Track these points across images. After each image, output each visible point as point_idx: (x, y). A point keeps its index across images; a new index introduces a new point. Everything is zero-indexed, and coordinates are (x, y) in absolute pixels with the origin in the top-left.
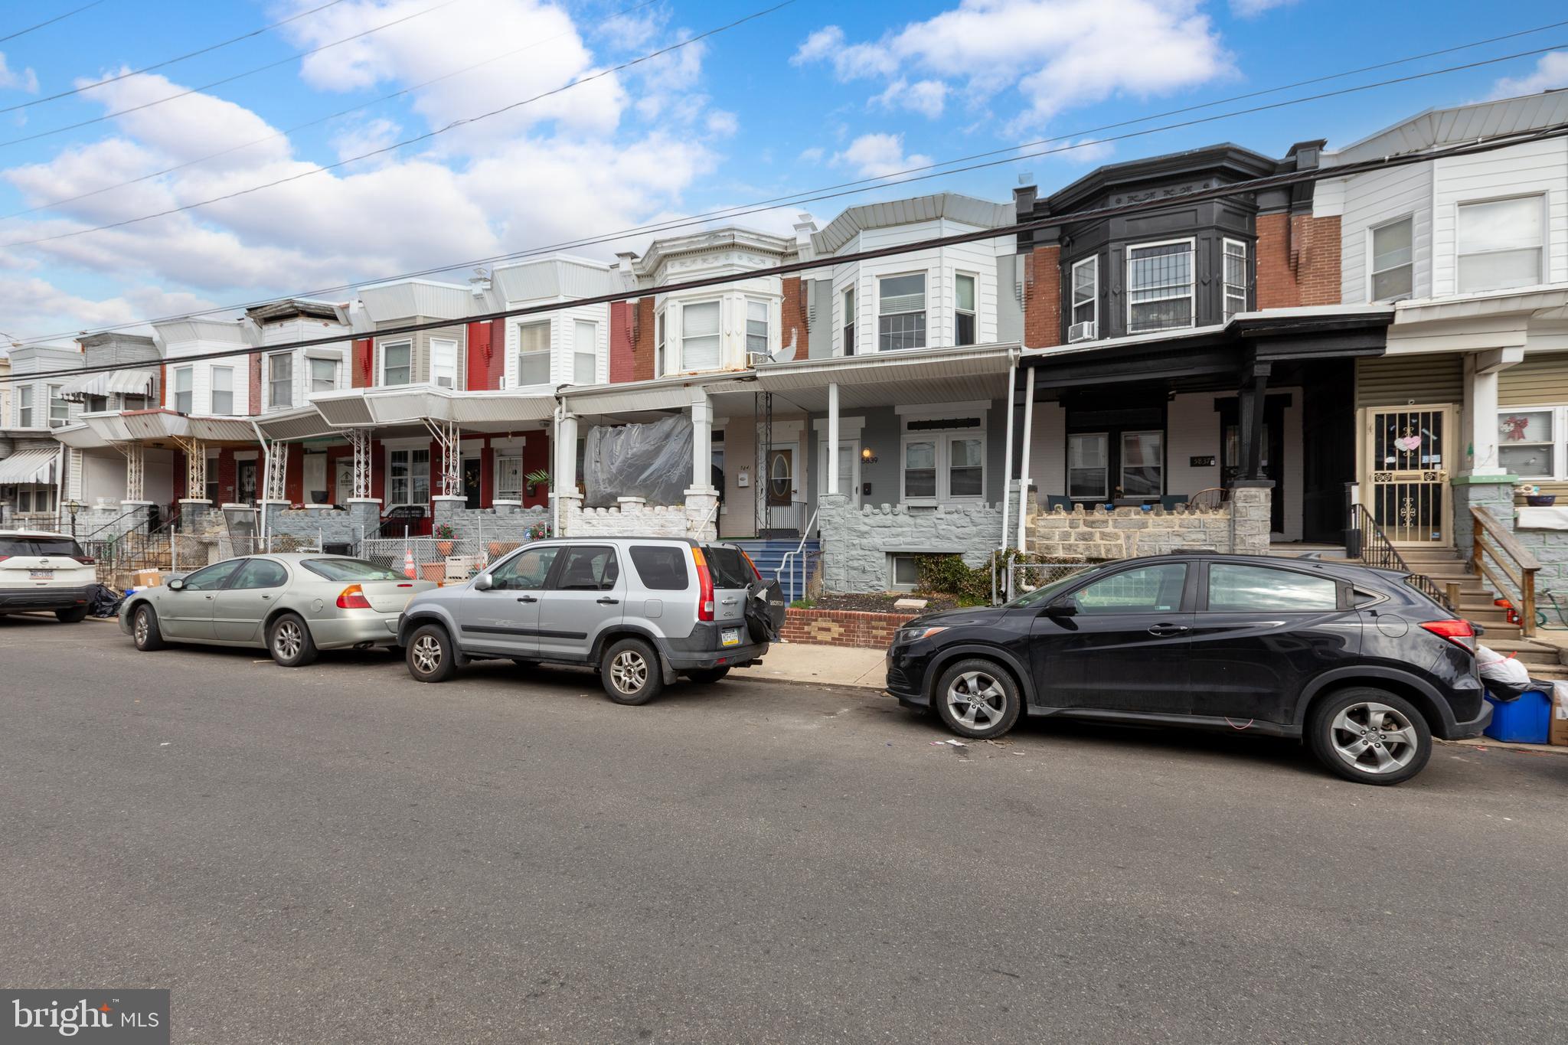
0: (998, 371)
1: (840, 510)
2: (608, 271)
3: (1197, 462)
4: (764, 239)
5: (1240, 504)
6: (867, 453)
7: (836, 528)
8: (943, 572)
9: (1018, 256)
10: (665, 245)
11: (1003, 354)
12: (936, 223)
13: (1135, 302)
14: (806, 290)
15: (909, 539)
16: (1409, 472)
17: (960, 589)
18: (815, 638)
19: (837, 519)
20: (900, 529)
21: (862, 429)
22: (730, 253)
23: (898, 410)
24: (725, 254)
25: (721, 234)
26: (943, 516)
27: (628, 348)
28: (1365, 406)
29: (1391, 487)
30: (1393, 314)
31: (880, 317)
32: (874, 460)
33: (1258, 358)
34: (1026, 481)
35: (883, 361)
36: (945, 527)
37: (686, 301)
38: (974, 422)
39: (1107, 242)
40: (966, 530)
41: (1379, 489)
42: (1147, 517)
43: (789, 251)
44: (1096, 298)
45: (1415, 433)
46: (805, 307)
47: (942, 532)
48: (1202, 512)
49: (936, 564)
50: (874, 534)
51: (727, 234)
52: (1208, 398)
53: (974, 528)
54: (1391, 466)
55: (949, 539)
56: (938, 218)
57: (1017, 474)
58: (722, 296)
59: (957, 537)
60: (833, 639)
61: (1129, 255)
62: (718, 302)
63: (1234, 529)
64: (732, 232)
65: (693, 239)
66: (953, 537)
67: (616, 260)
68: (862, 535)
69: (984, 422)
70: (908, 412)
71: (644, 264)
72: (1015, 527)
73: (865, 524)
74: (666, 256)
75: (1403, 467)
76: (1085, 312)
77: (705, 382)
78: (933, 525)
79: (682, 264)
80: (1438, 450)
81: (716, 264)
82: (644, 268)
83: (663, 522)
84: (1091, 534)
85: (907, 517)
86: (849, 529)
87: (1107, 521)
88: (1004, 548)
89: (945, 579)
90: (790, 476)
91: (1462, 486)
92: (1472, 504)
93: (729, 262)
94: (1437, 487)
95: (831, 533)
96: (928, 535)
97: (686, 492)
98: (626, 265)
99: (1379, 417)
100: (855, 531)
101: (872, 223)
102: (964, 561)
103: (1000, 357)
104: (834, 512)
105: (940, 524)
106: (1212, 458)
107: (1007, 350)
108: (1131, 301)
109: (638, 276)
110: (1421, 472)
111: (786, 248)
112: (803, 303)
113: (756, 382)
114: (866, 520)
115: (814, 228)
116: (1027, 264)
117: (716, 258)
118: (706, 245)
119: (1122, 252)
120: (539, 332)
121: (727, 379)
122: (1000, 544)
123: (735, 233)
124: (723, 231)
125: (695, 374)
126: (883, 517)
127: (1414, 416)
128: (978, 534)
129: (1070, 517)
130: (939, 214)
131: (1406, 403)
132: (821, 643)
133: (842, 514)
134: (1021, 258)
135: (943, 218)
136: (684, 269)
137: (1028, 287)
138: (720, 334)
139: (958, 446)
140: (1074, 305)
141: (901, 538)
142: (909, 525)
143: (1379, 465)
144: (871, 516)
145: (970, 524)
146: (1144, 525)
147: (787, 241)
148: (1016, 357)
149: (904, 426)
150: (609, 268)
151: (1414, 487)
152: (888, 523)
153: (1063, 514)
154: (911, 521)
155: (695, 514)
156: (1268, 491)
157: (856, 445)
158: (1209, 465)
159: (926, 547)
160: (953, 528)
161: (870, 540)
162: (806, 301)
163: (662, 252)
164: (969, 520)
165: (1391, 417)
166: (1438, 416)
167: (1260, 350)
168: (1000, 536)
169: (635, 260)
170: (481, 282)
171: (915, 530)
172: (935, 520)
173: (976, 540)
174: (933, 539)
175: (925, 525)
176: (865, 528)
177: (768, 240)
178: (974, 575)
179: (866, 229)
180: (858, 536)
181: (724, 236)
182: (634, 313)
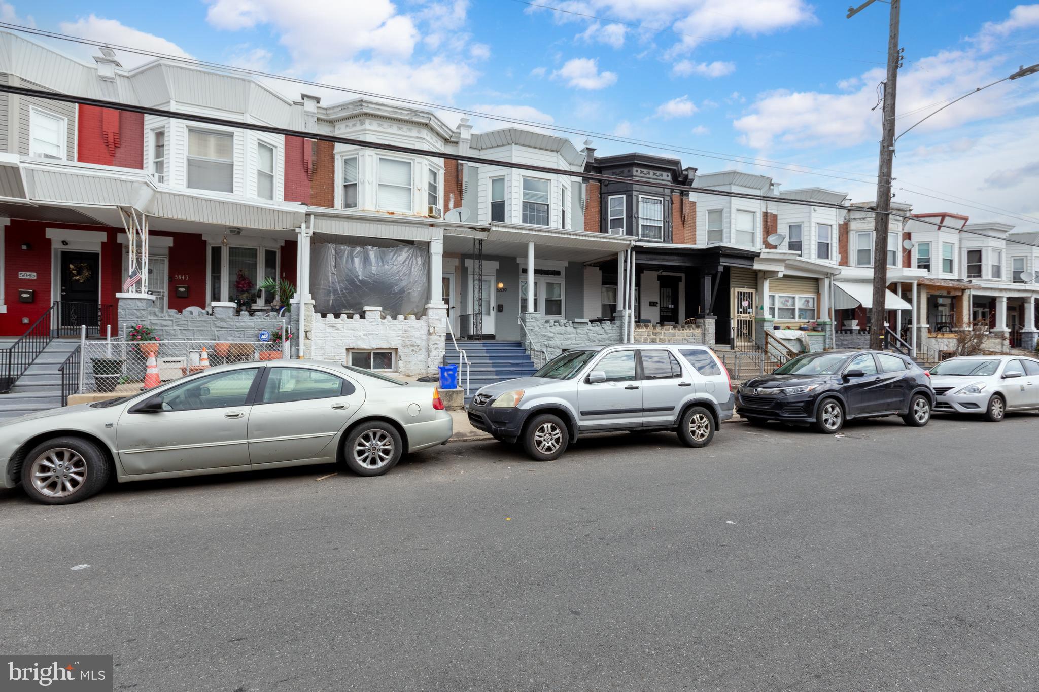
1: (538, 323)
2: (290, 105)
3: (652, 304)
4: (443, 127)
5: (707, 326)
6: (501, 285)
7: (536, 334)
10: (370, 105)
12: (555, 154)
13: (642, 224)
14: (462, 170)
15: (574, 341)
16: (745, 315)
19: (537, 329)
20: (569, 335)
21: (497, 269)
23: (518, 260)
25: (421, 114)
26: (591, 328)
27: (303, 175)
28: (734, 287)
29: (741, 321)
30: (760, 253)
31: (523, 202)
32: (504, 290)
33: (721, 263)
34: (633, 311)
36: (592, 334)
37: (382, 155)
38: (557, 273)
39: (633, 190)
40: (603, 336)
41: (738, 320)
42: (675, 331)
43: (453, 139)
44: (624, 217)
45: (747, 300)
46: (462, 181)
47: (591, 338)
48: (693, 329)
50: (555, 338)
51: (425, 115)
52: (655, 274)
53: (606, 335)
54: (741, 313)
55: (594, 341)
56: (557, 151)
59: (598, 340)
61: (640, 200)
62: (410, 163)
63: (704, 337)
64: (430, 116)
65: (397, 110)
66: (596, 341)
67: (301, 99)
68: (549, 338)
69: (563, 273)
71: (329, 112)
72: (629, 335)
73: (550, 331)
74: (366, 114)
75: (744, 313)
76: (617, 223)
77: (447, 226)
78: (586, 333)
79: (380, 125)
80: (752, 308)
81: (409, 134)
82: (327, 114)
84: (655, 339)
85: (572, 328)
86: (541, 334)
87: (661, 333)
90: (448, 296)
91: (761, 322)
92: (765, 329)
93: (419, 136)
94: (752, 321)
95: (533, 337)
96: (584, 339)
97: (428, 306)
98: (310, 106)
99: (738, 292)
100: (545, 336)
101: (521, 142)
103: (626, 244)
104: (535, 324)
105: (590, 333)
106: (657, 303)
108: (641, 222)
109: (318, 119)
110: (748, 315)
111: (452, 137)
112: (460, 178)
113: (486, 233)
116: (587, 189)
117: (410, 130)
118: (406, 118)
119: (637, 196)
120: (212, 141)
121: (464, 227)
123: (432, 117)
124: (423, 112)
125: (392, 214)
126: (560, 328)
127: (747, 293)
128: (608, 339)
129: (647, 330)
130: (558, 149)
131: (744, 288)
134: (584, 186)
135: (559, 152)
136: (380, 129)
137: (587, 203)
138: (412, 187)
139: (550, 286)
140: (610, 218)
141: (570, 340)
142: (574, 333)
143: (738, 313)
144: (554, 327)
145: (604, 333)
146: (674, 335)
147: (454, 133)
149: (521, 270)
150: (292, 103)
151: (746, 321)
152: (563, 332)
153: (645, 328)
154: (574, 330)
155: (436, 322)
156: (714, 320)
157: (493, 281)
158: (656, 306)
159: (582, 345)
160: (596, 335)
161: (554, 342)
162: (462, 178)
163: (366, 110)
164: (603, 331)
165: (741, 292)
166: (752, 293)
167: (722, 260)
169: (318, 105)
170: (113, 65)
171: (577, 336)
172: (586, 331)
174: (586, 341)
175: (580, 333)
176: (551, 335)
177: (446, 129)
179: (517, 144)
180: (547, 340)
181: (423, 117)
182: (313, 148)
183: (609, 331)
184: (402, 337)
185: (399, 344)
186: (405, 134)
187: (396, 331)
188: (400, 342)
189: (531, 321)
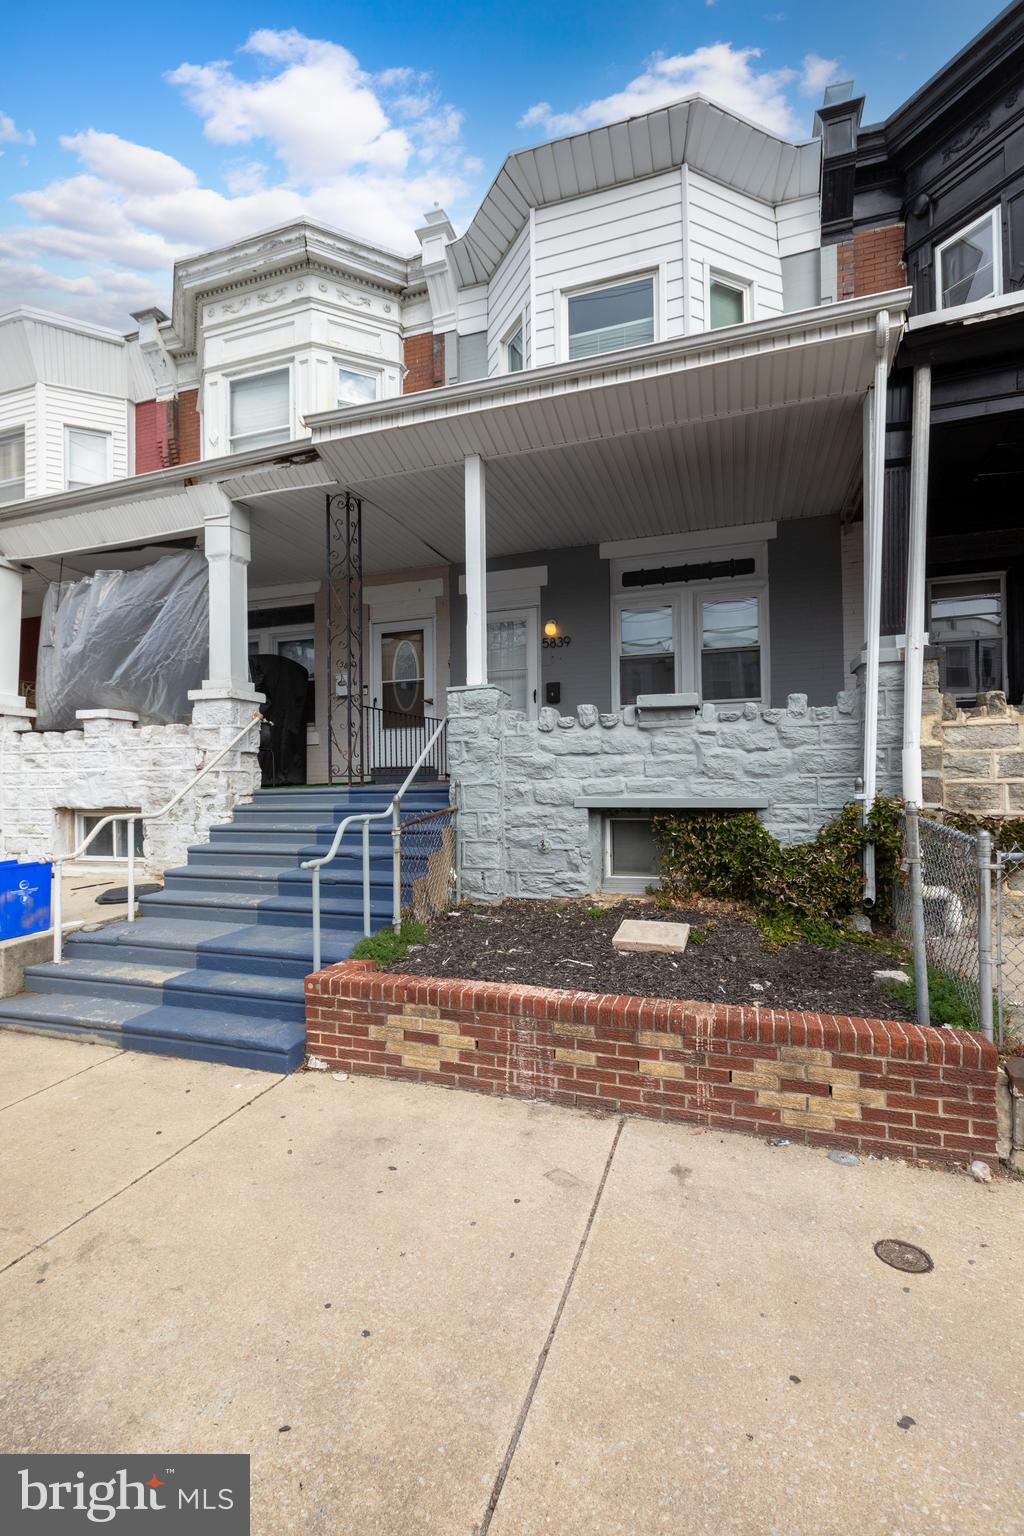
0: (837, 394)
1: (490, 720)
2: (121, 346)
4: (363, 253)
6: (551, 630)
7: (481, 760)
8: (718, 852)
9: (822, 249)
11: (863, 330)
12: (672, 178)
14: (442, 352)
15: (640, 780)
17: (761, 892)
18: (397, 1059)
19: (484, 740)
20: (618, 759)
21: (542, 588)
22: (304, 279)
23: (605, 551)
24: (295, 283)
25: (284, 239)
26: (714, 726)
32: (563, 641)
34: (917, 637)
35: (575, 381)
36: (719, 751)
37: (235, 374)
38: (743, 567)
40: (770, 756)
43: (411, 282)
46: (442, 381)
47: (713, 763)
49: (701, 833)
50: (562, 769)
51: (293, 236)
53: (788, 753)
55: (729, 777)
56: (676, 167)
57: (894, 622)
58: (292, 360)
59: (748, 773)
60: (445, 1066)
62: (286, 371)
64: (303, 232)
66: (738, 774)
67: (133, 326)
68: (538, 772)
69: (762, 564)
70: (623, 553)
71: (177, 330)
72: (895, 745)
73: (543, 748)
77: (222, 473)
78: (691, 748)
81: (281, 302)
82: (177, 337)
83: (155, 755)
85: (634, 731)
86: (509, 759)
88: (869, 796)
89: (724, 868)
90: (422, 675)
93: (304, 294)
95: (473, 768)
96: (681, 770)
97: (192, 695)
98: (149, 333)
100: (522, 764)
101: (552, 192)
102: (766, 827)
103: (850, 340)
104: (476, 725)
105: (708, 745)
107: (872, 318)
109: (174, 356)
111: (406, 278)
112: (437, 374)
114: (546, 740)
115: (451, 234)
116: (841, 262)
117: (281, 289)
118: (261, 264)
121: (262, 462)
122: (860, 787)
123: (308, 234)
124: (286, 231)
126: (578, 731)
128: (797, 766)
130: (678, 160)
132: (411, 1075)
133: (493, 728)
134: (830, 253)
135: (685, 167)
138: (291, 425)
141: (621, 777)
142: (639, 749)
144: (557, 732)
145: (777, 743)
147: (406, 263)
148: (895, 332)
149: (617, 580)
150: (123, 340)
152: (594, 746)
154: (642, 739)
155: (209, 736)
157: (532, 617)
159: (678, 795)
160: (738, 752)
161: (554, 783)
162: (442, 371)
164: (774, 734)
168: (860, 766)
169: (164, 324)
171: (652, 758)
172: (696, 737)
173: (793, 778)
174: (692, 779)
175: (674, 747)
176: (544, 758)
178: (796, 858)
179: (543, 204)
180: (529, 776)
181: (289, 241)
182: (168, 415)
183: (801, 734)
184: (149, 779)
185: (141, 796)
186: (274, 305)
187: (137, 766)
188: (144, 791)
189: (465, 714)
